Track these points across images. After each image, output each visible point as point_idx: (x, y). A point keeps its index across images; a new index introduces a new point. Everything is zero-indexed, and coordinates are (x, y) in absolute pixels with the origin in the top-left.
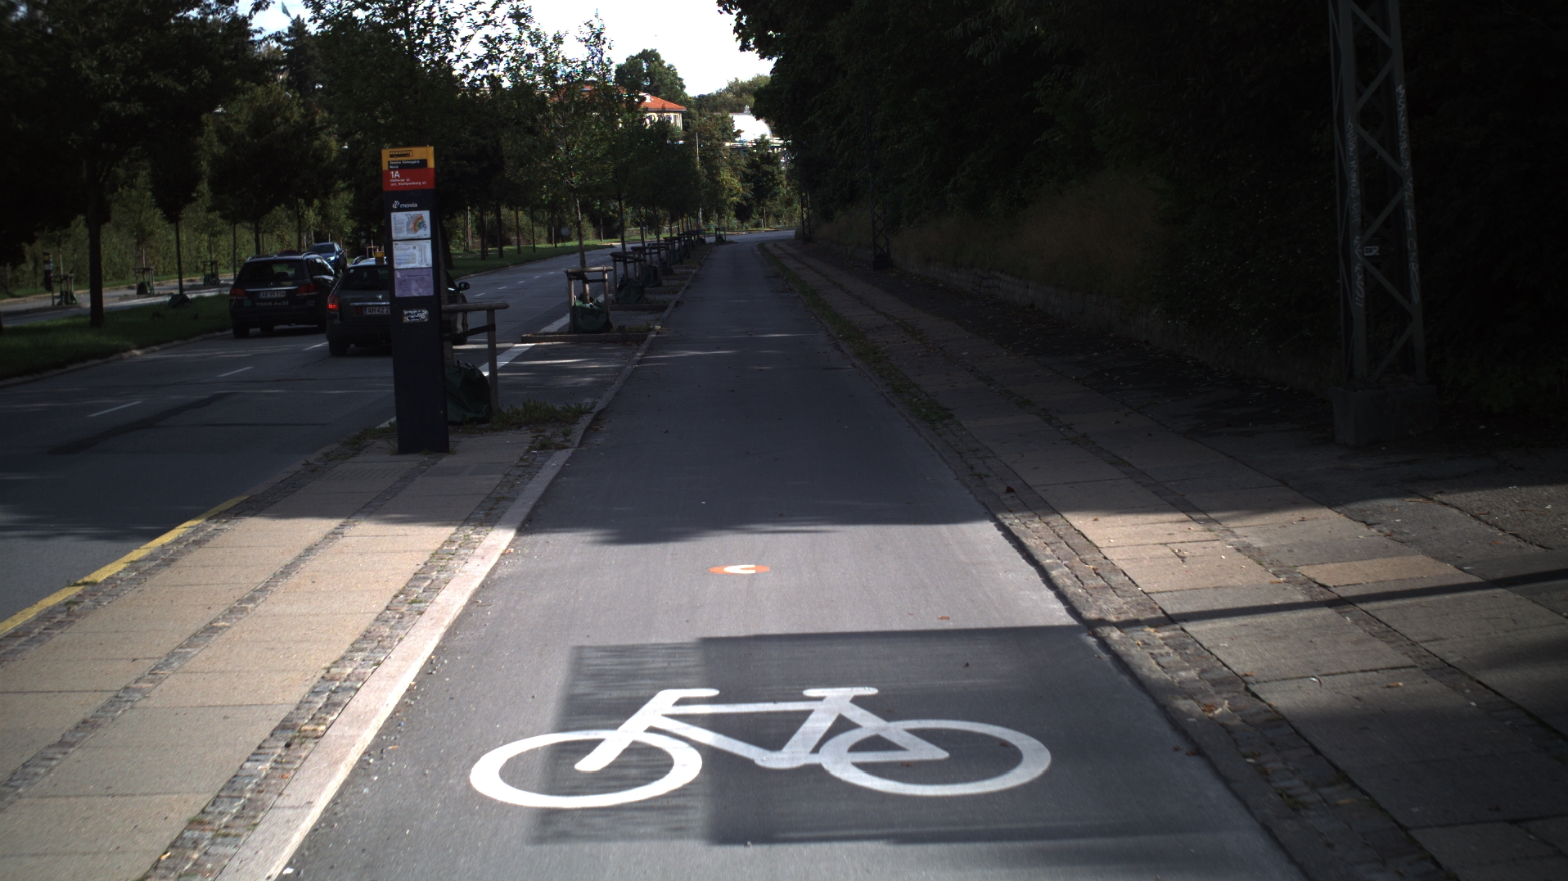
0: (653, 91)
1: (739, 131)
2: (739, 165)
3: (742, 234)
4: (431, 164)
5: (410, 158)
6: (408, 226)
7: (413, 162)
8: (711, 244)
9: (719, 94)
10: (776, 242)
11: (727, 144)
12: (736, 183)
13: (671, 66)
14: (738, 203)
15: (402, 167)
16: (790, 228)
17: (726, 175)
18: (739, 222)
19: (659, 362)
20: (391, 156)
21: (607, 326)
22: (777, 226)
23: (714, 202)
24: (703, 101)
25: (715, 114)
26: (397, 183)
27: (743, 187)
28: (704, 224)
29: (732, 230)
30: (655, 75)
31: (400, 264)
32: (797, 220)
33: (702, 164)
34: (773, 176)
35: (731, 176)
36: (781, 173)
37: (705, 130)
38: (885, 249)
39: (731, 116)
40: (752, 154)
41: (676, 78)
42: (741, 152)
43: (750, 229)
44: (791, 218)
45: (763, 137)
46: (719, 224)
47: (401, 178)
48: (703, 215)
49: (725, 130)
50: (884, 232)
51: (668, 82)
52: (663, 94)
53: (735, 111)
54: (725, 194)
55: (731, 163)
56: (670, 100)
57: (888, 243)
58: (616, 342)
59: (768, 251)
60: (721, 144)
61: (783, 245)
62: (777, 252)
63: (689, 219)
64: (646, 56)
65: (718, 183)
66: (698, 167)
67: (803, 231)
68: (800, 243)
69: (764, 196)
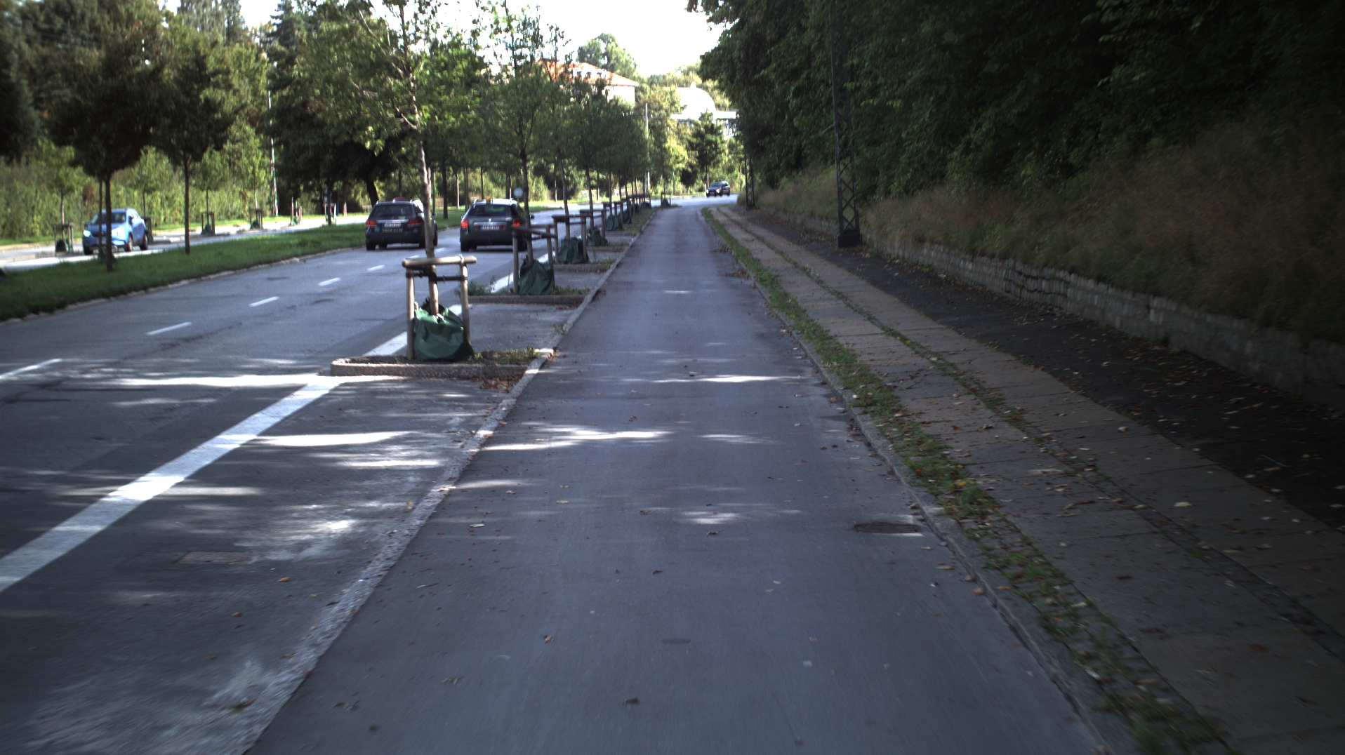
0: (609, 68)
1: (685, 106)
2: (685, 134)
3: (689, 198)
8: (655, 207)
9: (669, 74)
10: (719, 207)
11: (675, 116)
12: (682, 150)
14: (683, 169)
17: (672, 143)
18: (685, 187)
21: (464, 352)
23: (662, 170)
24: (655, 80)
25: (665, 88)
27: (688, 154)
28: (651, 188)
29: (678, 194)
30: (611, 54)
33: (651, 133)
34: (716, 145)
35: (677, 144)
36: (723, 142)
37: (655, 102)
38: (854, 223)
39: (678, 91)
40: (696, 125)
41: (630, 59)
42: (688, 124)
43: (694, 193)
45: (708, 110)
46: (665, 188)
48: (651, 180)
49: (673, 104)
50: (852, 202)
51: (623, 60)
52: (618, 71)
53: (683, 86)
54: (672, 160)
55: (678, 132)
56: (624, 76)
57: (857, 216)
58: (473, 378)
59: (712, 217)
60: (668, 115)
61: (726, 210)
62: (721, 219)
63: (638, 183)
64: (604, 38)
65: (665, 150)
66: (647, 136)
67: (747, 196)
68: (743, 208)
69: (708, 163)
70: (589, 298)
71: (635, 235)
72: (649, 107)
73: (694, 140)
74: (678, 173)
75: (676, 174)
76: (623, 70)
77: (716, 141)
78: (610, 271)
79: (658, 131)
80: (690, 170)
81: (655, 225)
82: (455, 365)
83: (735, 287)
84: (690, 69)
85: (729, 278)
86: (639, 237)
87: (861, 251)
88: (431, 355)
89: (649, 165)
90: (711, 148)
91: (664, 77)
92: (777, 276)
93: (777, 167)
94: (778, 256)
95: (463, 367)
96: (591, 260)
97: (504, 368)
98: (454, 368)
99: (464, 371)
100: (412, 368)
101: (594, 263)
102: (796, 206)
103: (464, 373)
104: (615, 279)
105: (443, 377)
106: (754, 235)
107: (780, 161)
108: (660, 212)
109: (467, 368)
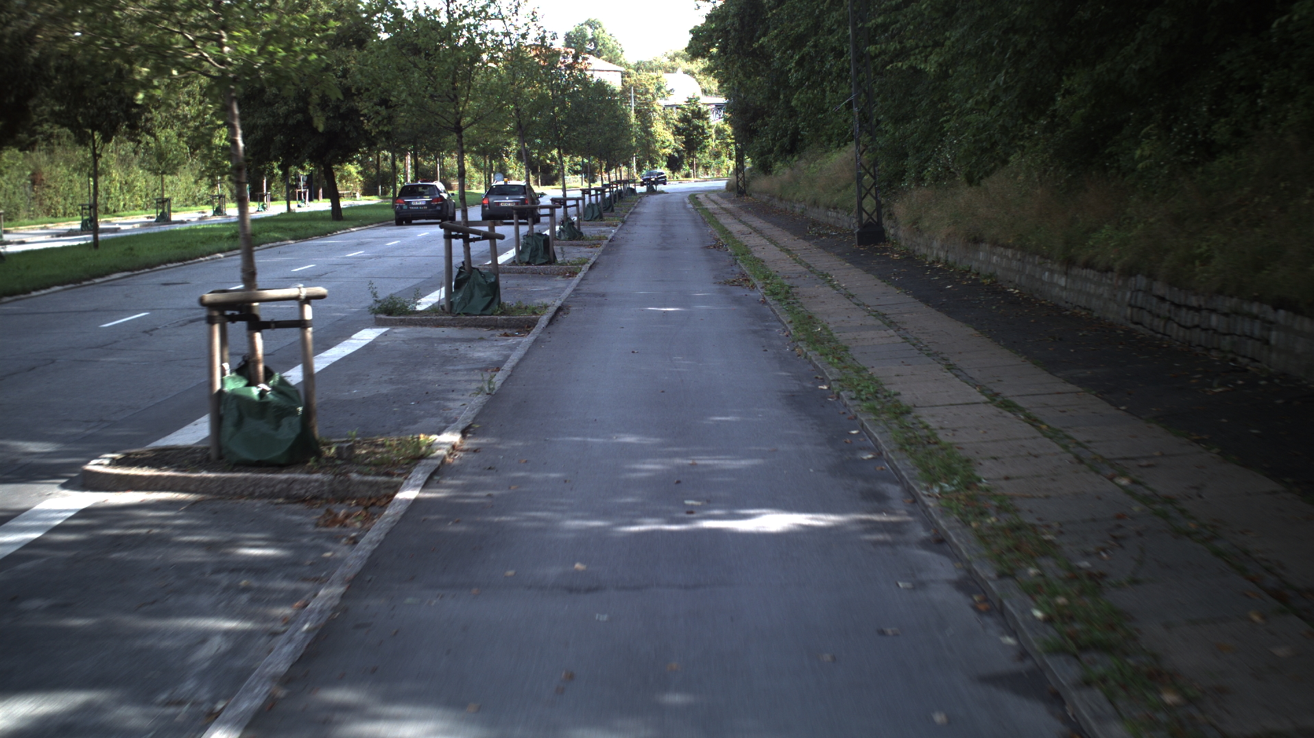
0: (595, 53)
1: (671, 91)
9: (656, 60)
11: (661, 101)
12: (668, 136)
14: (670, 154)
16: (720, 179)
17: (659, 128)
18: (672, 172)
22: (706, 177)
24: (641, 66)
25: (651, 74)
27: (675, 140)
30: (598, 40)
32: (726, 172)
33: (636, 118)
34: (703, 130)
35: (664, 129)
36: (710, 127)
37: (641, 85)
38: (876, 218)
39: (664, 76)
40: (683, 109)
41: (617, 44)
42: (674, 109)
43: (681, 179)
44: (719, 170)
45: (694, 94)
49: (659, 89)
50: (873, 191)
51: (610, 46)
52: (605, 57)
53: (668, 72)
54: (658, 145)
55: (665, 117)
56: (610, 62)
57: (879, 206)
58: (311, 501)
59: (700, 204)
60: (654, 99)
61: (714, 197)
62: (710, 206)
63: (624, 169)
64: (590, 24)
65: (651, 134)
66: (633, 120)
67: (738, 182)
68: (733, 195)
69: (695, 149)
71: (616, 226)
72: (635, 91)
73: (681, 125)
74: (664, 158)
75: (662, 159)
76: (610, 55)
77: (703, 126)
78: (581, 275)
79: (644, 115)
80: (676, 155)
81: (639, 213)
82: (283, 476)
83: (737, 301)
84: (677, 55)
85: (728, 287)
86: (620, 229)
87: (885, 250)
88: (246, 455)
89: (635, 149)
90: (698, 133)
91: (650, 63)
92: (791, 287)
93: (771, 151)
94: (785, 255)
95: (294, 481)
96: (559, 259)
97: (364, 483)
98: (281, 481)
99: (297, 487)
100: (211, 480)
101: (561, 264)
102: (794, 194)
103: (296, 490)
104: (585, 288)
105: (263, 496)
106: (750, 226)
107: (774, 145)
108: (645, 199)
109: (303, 482)
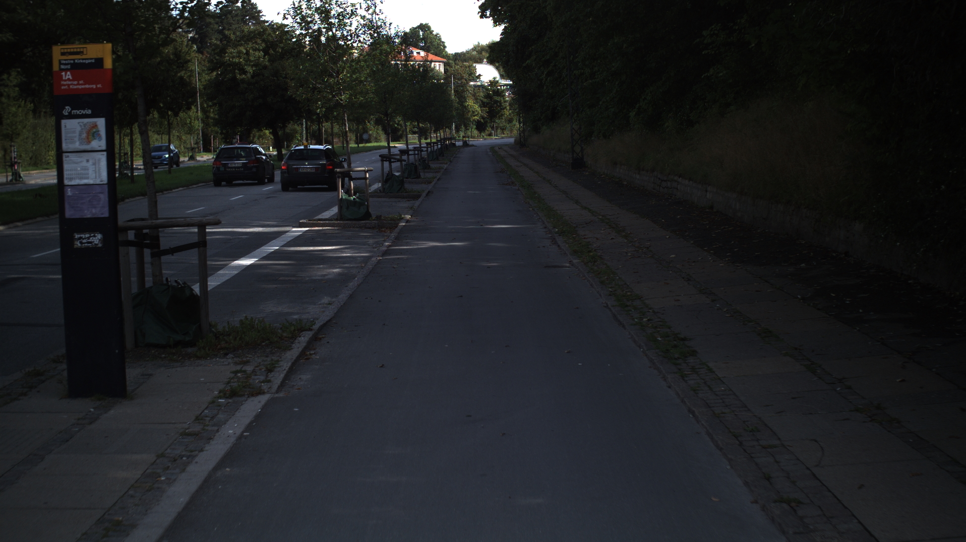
0: (426, 49)
1: (480, 75)
2: (479, 96)
3: (479, 140)
4: (108, 64)
5: (84, 57)
6: (80, 135)
7: (87, 62)
8: (459, 146)
9: (468, 52)
10: (501, 146)
11: (472, 83)
12: (477, 107)
13: (438, 34)
14: (478, 120)
15: (75, 67)
16: (511, 137)
17: (470, 102)
18: (479, 132)
19: (401, 254)
20: (63, 54)
21: (367, 216)
22: (503, 136)
23: (463, 120)
24: (458, 57)
25: (465, 63)
26: (69, 85)
27: (481, 110)
28: (456, 133)
29: (474, 137)
30: (427, 39)
31: (71, 179)
32: (515, 132)
33: (455, 95)
34: (501, 103)
35: (474, 103)
36: (505, 102)
37: (458, 74)
38: (580, 155)
39: (474, 65)
40: (487, 89)
41: (441, 41)
42: (481, 88)
43: (485, 137)
44: (511, 131)
45: (494, 78)
46: (465, 134)
47: (73, 80)
48: (456, 128)
49: (471, 74)
50: (579, 142)
51: (435, 44)
52: (432, 51)
53: (477, 62)
54: (470, 114)
55: (474, 95)
56: (436, 54)
57: (582, 150)
58: (373, 228)
59: (496, 152)
60: (467, 82)
61: (506, 148)
62: (503, 153)
63: (447, 130)
64: (422, 27)
65: (465, 107)
66: (453, 97)
67: (520, 138)
68: (518, 147)
69: (495, 116)
70: (424, 194)
72: (454, 77)
73: (485, 100)
74: (474, 123)
76: (436, 50)
77: (501, 101)
78: (433, 182)
79: (461, 93)
80: (482, 121)
82: (363, 222)
83: (506, 191)
85: (503, 186)
86: (450, 165)
87: (584, 171)
88: (350, 217)
89: (454, 118)
90: (497, 105)
91: (464, 54)
92: (532, 184)
94: (534, 174)
96: (422, 177)
97: (388, 223)
99: (367, 224)
100: (341, 223)
102: (550, 145)
105: (357, 228)
106: (523, 163)
107: (542, 116)
108: (462, 149)
